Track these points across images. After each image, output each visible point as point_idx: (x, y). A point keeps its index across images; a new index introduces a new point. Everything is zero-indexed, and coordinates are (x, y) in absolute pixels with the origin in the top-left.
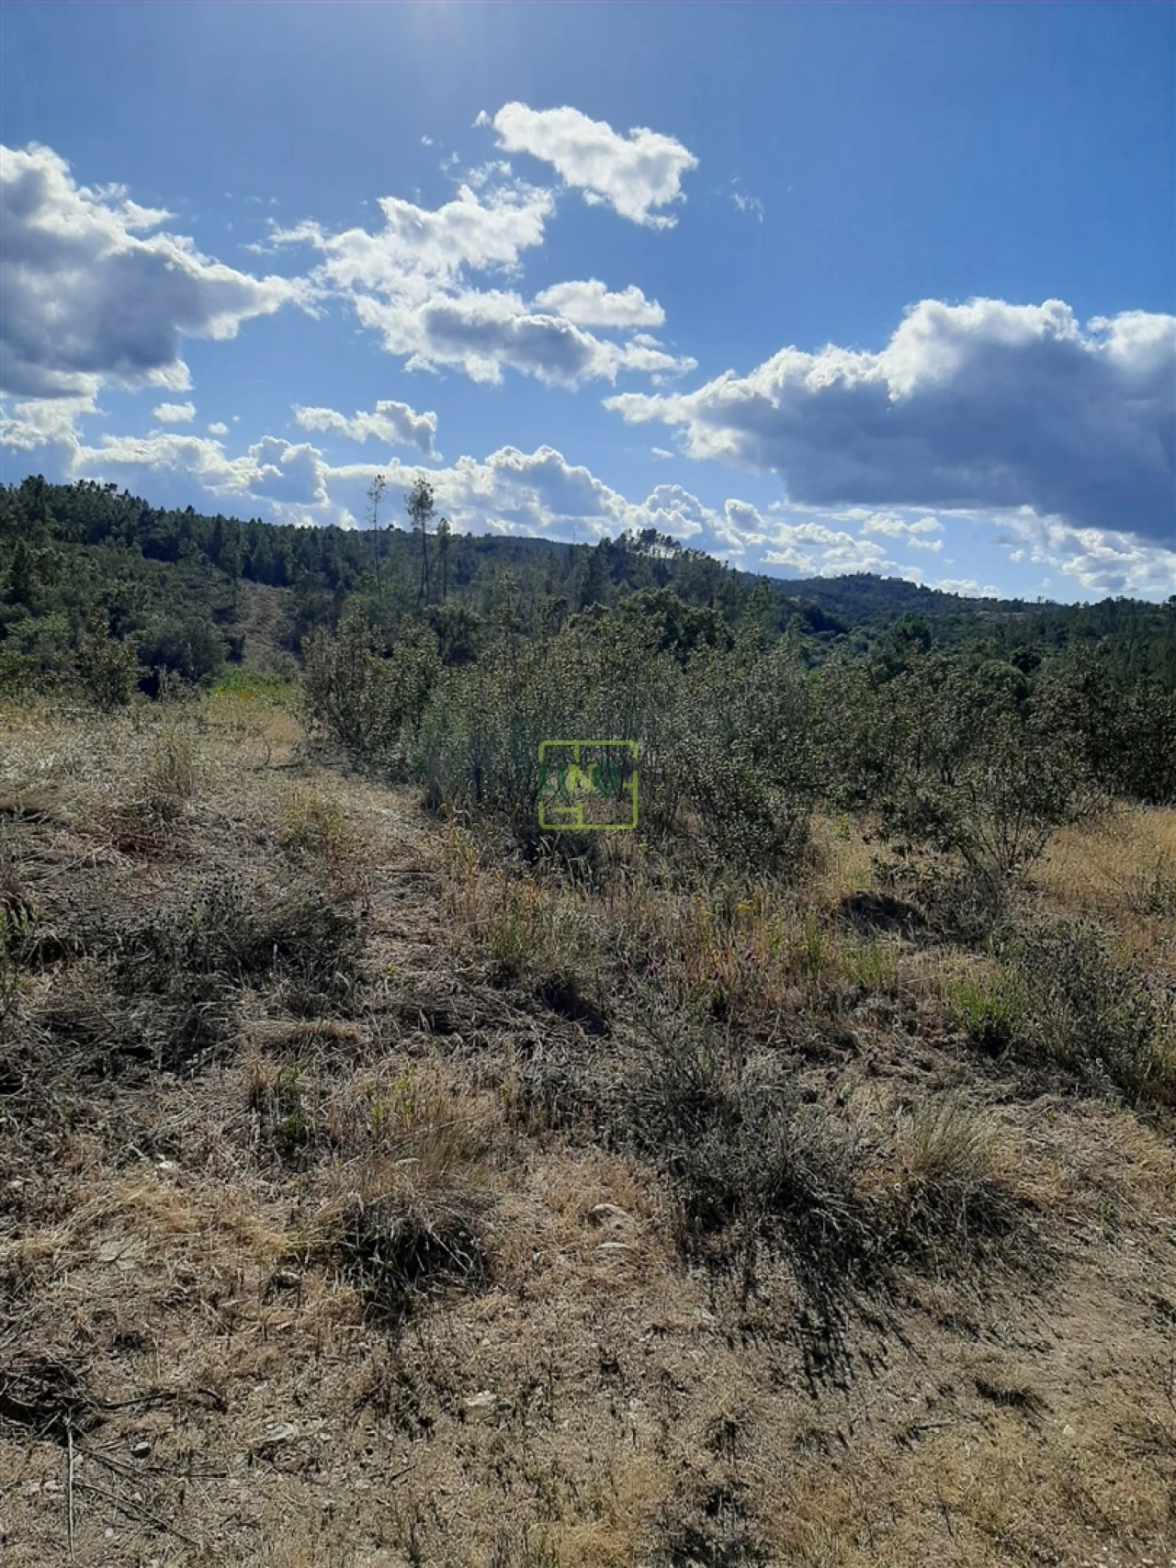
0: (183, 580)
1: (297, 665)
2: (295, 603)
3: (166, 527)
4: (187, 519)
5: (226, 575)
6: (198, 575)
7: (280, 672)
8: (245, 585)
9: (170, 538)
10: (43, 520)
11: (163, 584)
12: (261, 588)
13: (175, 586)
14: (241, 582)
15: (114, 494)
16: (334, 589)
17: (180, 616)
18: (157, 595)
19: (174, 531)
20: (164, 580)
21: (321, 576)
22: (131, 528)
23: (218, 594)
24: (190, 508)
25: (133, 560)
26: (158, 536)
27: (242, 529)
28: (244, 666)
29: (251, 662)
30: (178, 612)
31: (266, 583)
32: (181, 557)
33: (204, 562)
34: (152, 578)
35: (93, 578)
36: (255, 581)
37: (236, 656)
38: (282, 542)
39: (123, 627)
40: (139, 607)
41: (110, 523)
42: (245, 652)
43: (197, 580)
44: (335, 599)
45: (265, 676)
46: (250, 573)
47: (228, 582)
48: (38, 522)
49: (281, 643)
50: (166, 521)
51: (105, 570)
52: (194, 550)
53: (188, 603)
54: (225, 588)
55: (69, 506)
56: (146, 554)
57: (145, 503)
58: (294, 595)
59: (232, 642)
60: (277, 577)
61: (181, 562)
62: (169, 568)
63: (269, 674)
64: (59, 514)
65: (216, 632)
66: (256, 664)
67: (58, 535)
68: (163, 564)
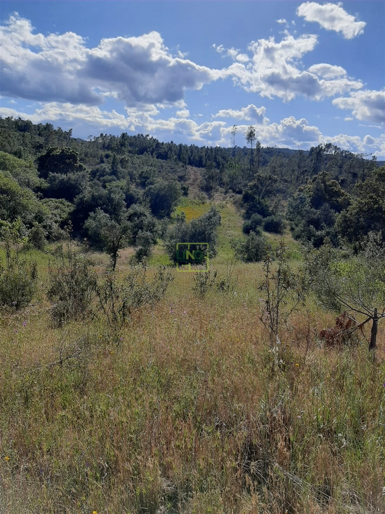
0: (169, 166)
1: (207, 196)
2: (206, 173)
3: (164, 148)
4: (171, 146)
5: (183, 164)
6: (173, 164)
7: (201, 199)
8: (189, 167)
9: (166, 152)
10: (125, 147)
11: (162, 168)
12: (195, 168)
13: (166, 168)
14: (187, 166)
15: (148, 138)
16: (219, 168)
17: (167, 179)
18: (160, 172)
19: (166, 150)
20: (162, 166)
21: (214, 164)
22: (153, 149)
23: (180, 171)
24: (172, 142)
25: (153, 160)
26: (162, 152)
27: (188, 148)
28: (188, 198)
29: (191, 196)
30: (166, 178)
31: (196, 166)
32: (168, 158)
33: (175, 160)
34: (158, 166)
35: (139, 166)
36: (192, 166)
37: (186, 194)
38: (201, 152)
39: (148, 183)
40: (153, 177)
41: (147, 148)
42: (189, 192)
43: (173, 166)
44: (220, 172)
45: (195, 201)
46: (191, 163)
47: (183, 166)
48: (123, 147)
49: (201, 188)
50: (164, 146)
51: (143, 163)
52: (173, 156)
53: (170, 174)
54: (182, 168)
55: (135, 142)
56: (157, 158)
57: (158, 140)
58: (206, 171)
59: (184, 189)
60: (199, 164)
61: (168, 160)
62: (164, 162)
63: (197, 200)
64: (131, 145)
65: (178, 185)
66: (192, 196)
67: (130, 152)
68: (162, 161)
